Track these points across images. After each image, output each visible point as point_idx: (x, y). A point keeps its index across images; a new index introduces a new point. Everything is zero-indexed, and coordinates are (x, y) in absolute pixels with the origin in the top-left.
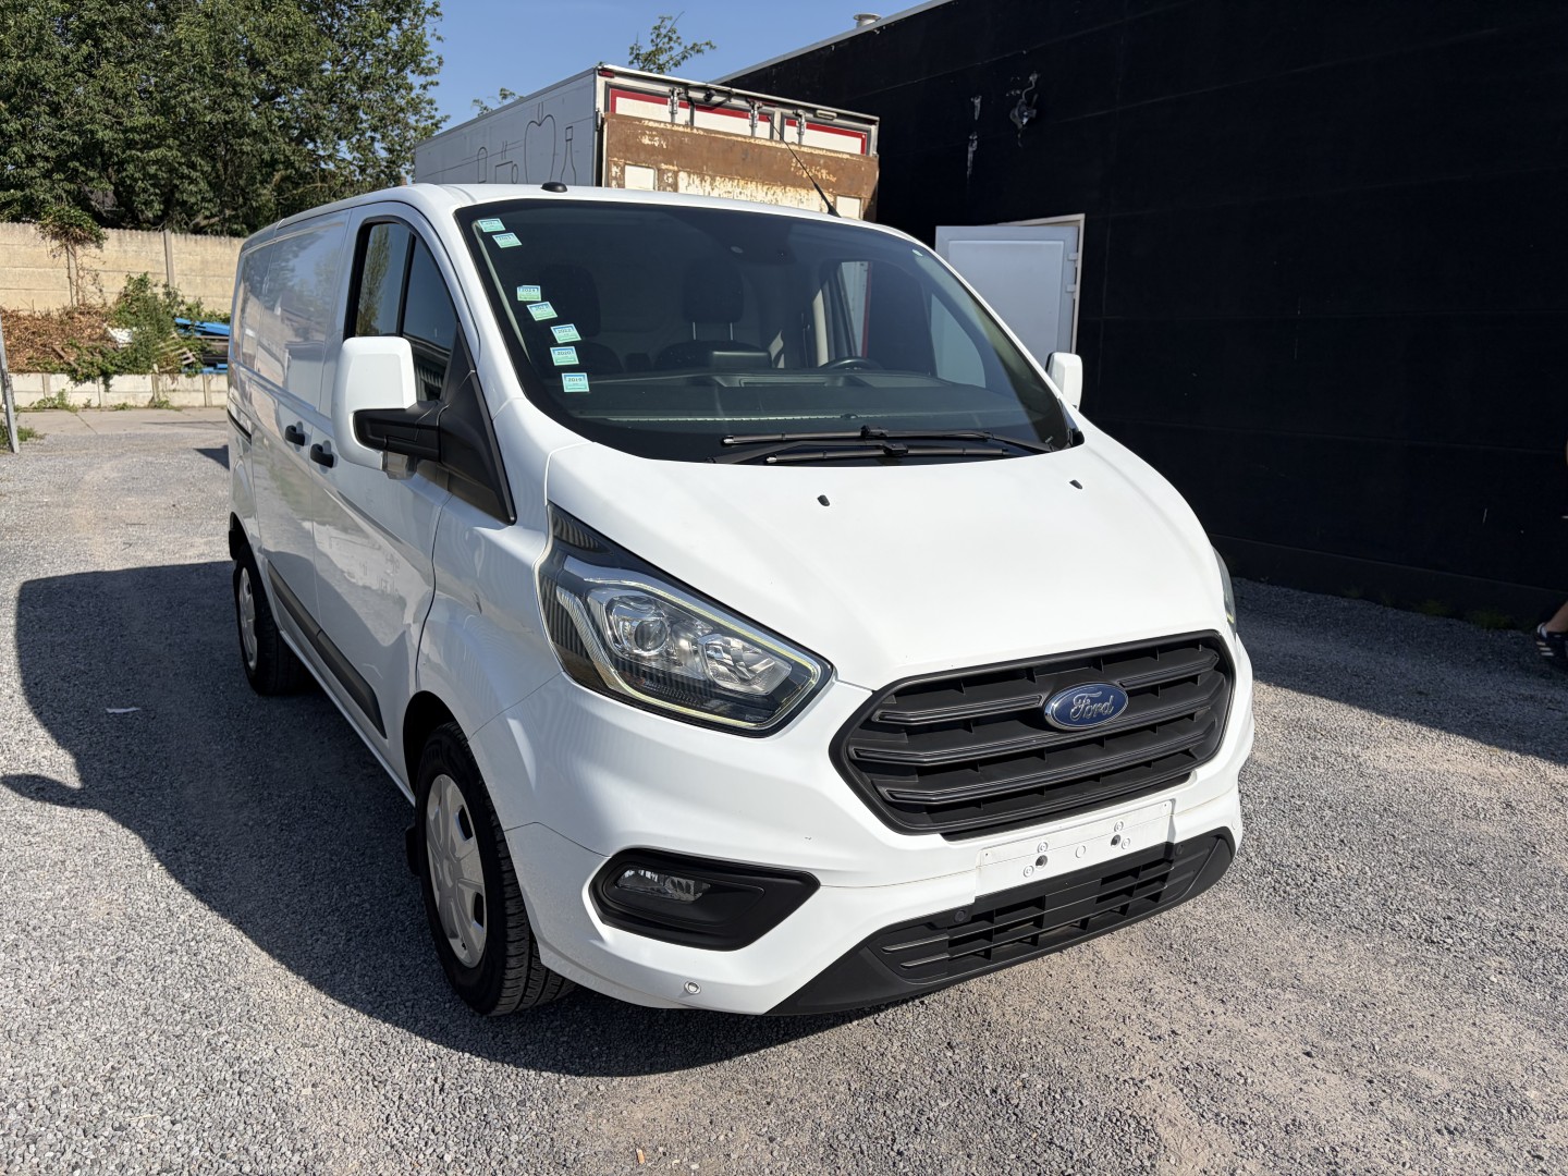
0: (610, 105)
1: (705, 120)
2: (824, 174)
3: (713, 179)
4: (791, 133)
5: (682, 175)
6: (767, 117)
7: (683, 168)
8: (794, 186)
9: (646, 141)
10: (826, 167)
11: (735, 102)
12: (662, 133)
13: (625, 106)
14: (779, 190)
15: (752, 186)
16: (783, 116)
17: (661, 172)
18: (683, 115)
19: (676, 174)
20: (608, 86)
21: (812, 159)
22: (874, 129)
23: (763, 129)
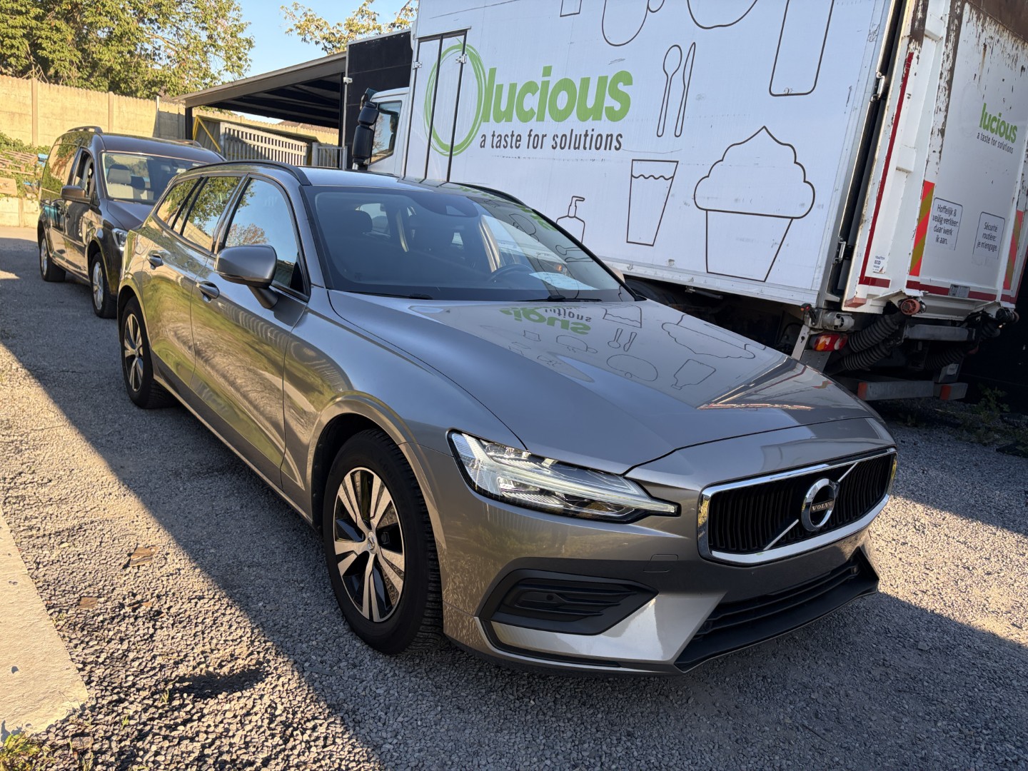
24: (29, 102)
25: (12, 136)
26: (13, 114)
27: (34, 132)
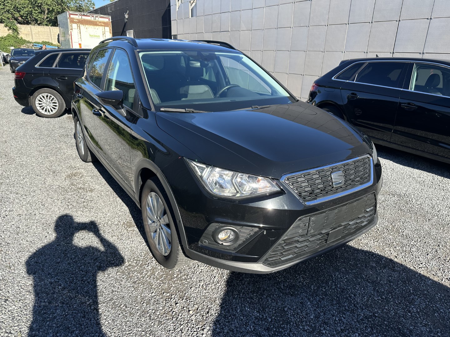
0: (70, 16)
1: (84, 17)
3: (85, 25)
4: (97, 19)
5: (81, 25)
6: (93, 16)
7: (80, 24)
8: (98, 26)
9: (75, 21)
10: (103, 23)
11: (88, 15)
12: (77, 20)
13: (72, 16)
14: (95, 26)
15: (91, 26)
16: (95, 16)
17: (77, 25)
18: (80, 17)
19: (80, 25)
20: (69, 14)
21: (100, 22)
22: (110, 18)
23: (93, 18)
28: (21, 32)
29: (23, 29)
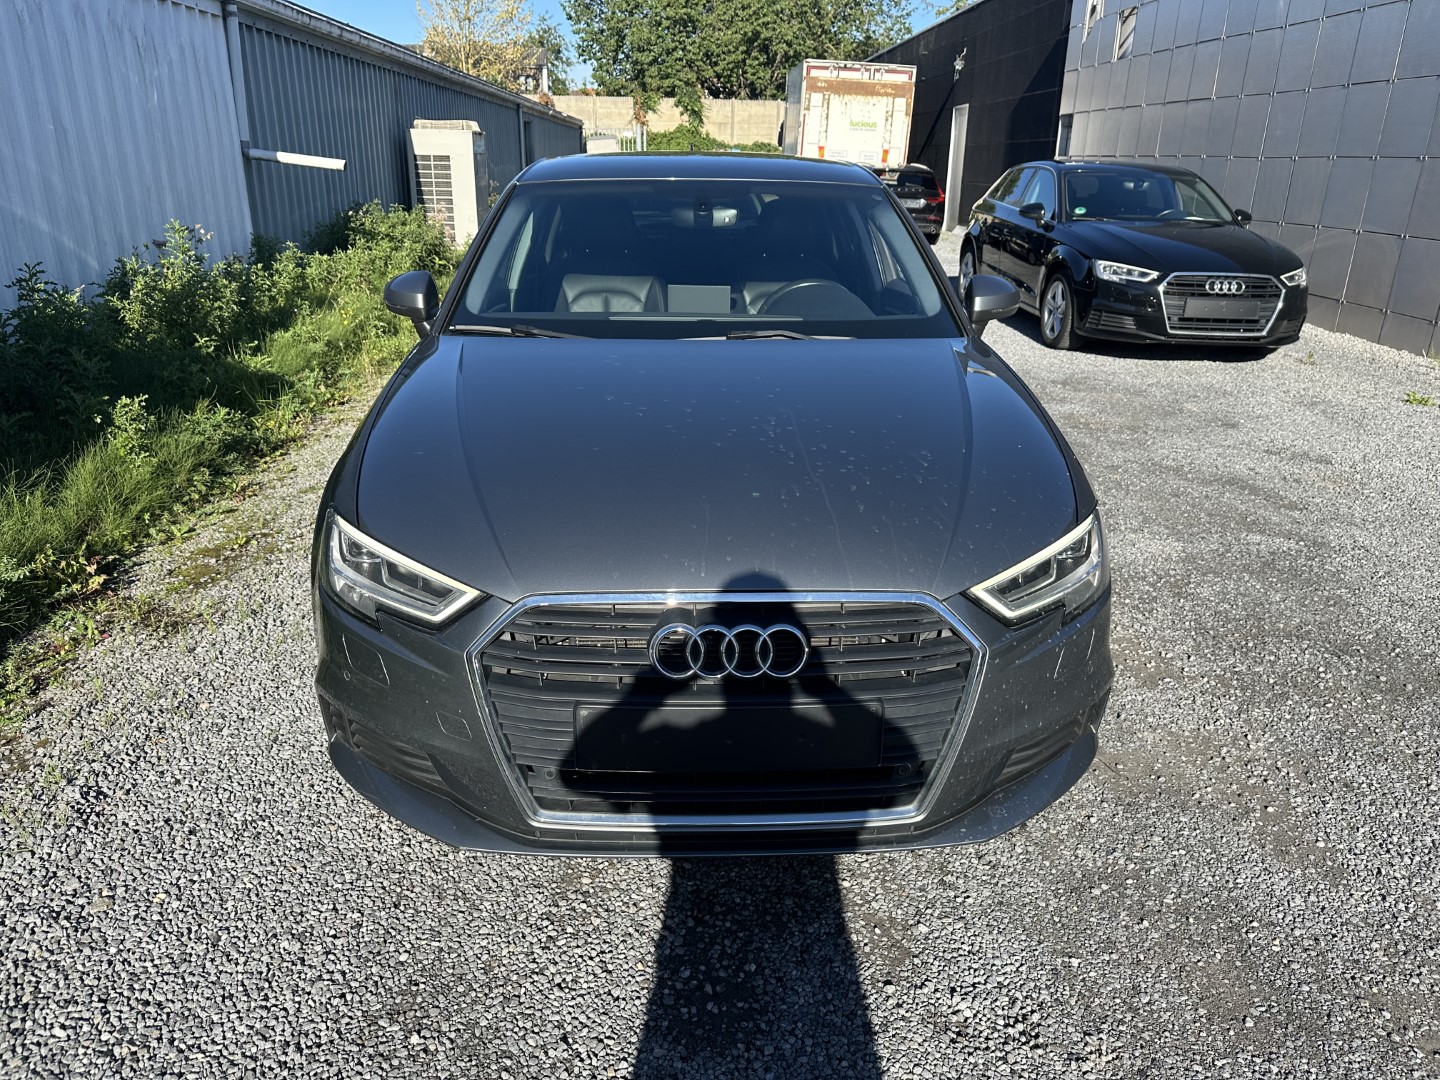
0: (808, 73)
1: (845, 75)
2: (889, 91)
3: (844, 96)
4: (878, 75)
6: (867, 70)
7: (832, 92)
8: (876, 96)
9: (819, 84)
10: (890, 88)
11: (855, 66)
12: (825, 81)
13: (814, 72)
14: (869, 98)
15: (859, 97)
16: (875, 69)
17: (824, 95)
18: (835, 73)
19: (829, 95)
20: (808, 66)
21: (884, 86)
22: (915, 71)
23: (867, 74)
24: (730, 114)
25: (719, 139)
26: (720, 124)
27: (732, 135)
28: (708, 118)
29: (715, 110)
